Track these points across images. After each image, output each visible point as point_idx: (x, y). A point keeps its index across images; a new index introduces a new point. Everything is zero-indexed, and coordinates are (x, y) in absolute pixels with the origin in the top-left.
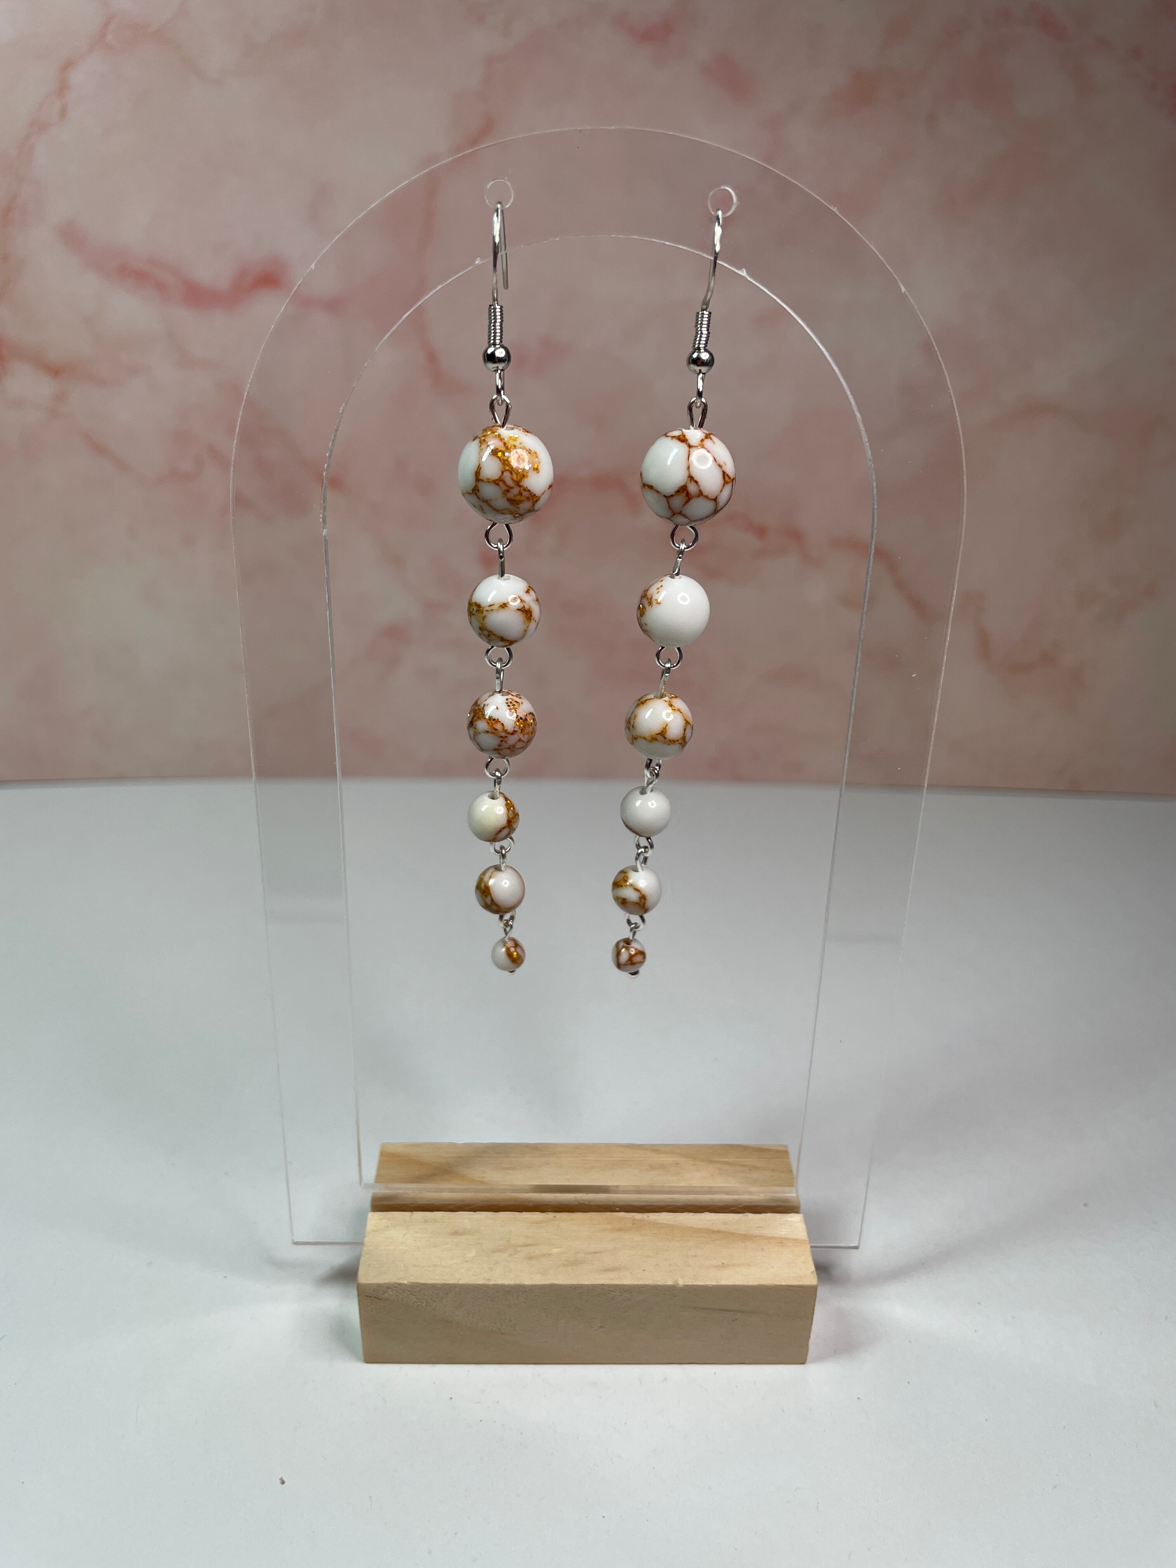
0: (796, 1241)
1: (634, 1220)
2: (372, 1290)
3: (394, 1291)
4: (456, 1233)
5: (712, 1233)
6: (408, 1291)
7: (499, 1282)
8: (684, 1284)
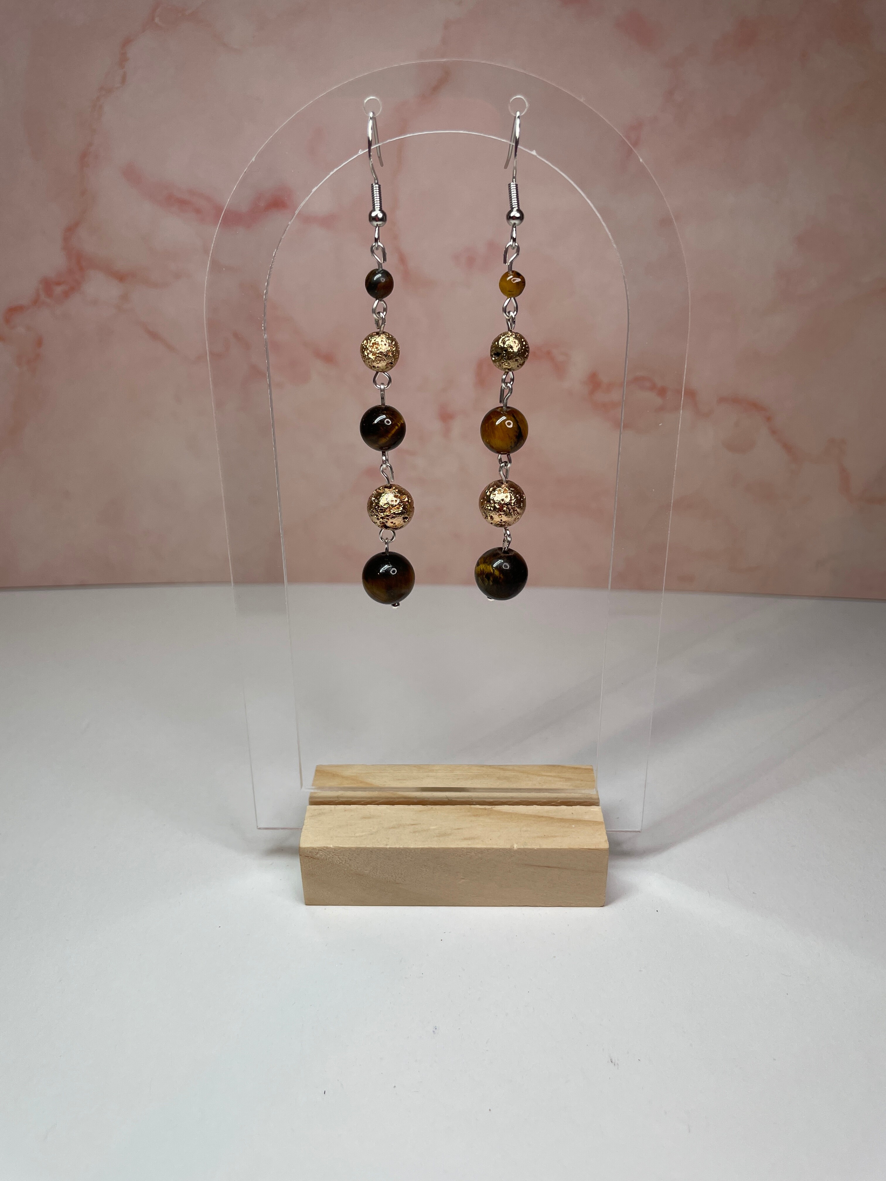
0: (596, 823)
1: (487, 809)
2: (309, 851)
3: (324, 853)
4: (364, 818)
5: (538, 817)
6: (333, 852)
7: (394, 846)
8: (518, 847)
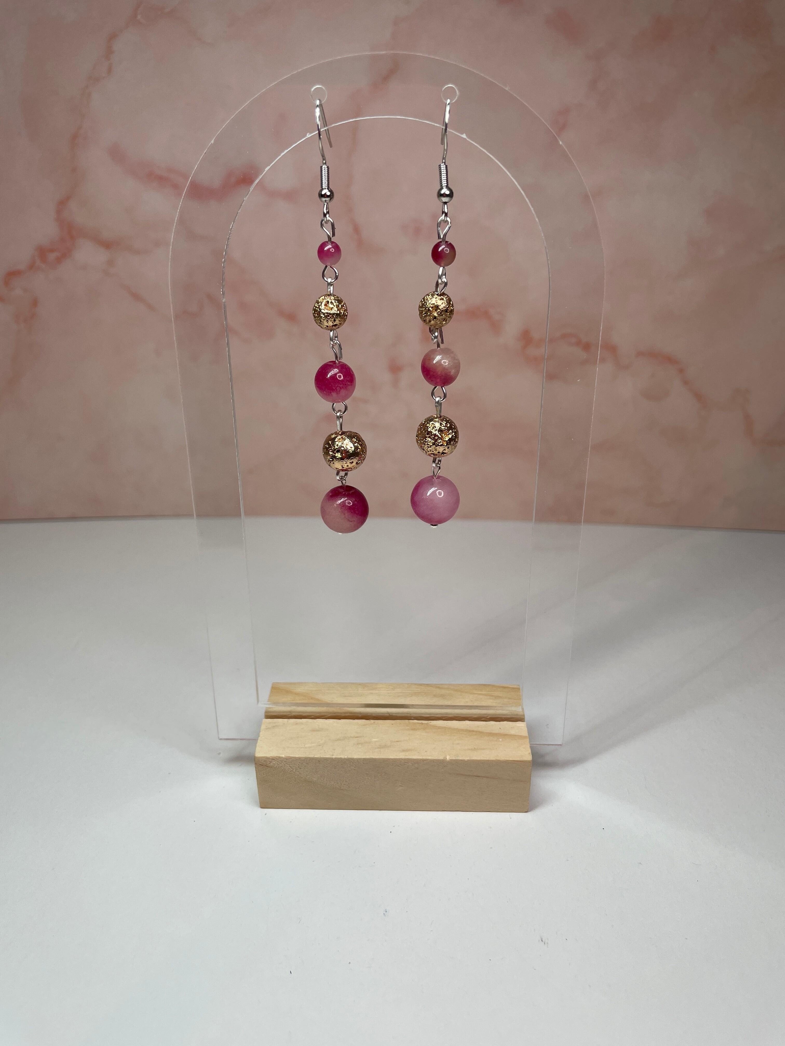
0: (521, 737)
1: (422, 724)
2: (263, 761)
3: (277, 762)
4: (314, 730)
5: (469, 732)
6: (285, 761)
7: (339, 757)
8: (450, 758)
